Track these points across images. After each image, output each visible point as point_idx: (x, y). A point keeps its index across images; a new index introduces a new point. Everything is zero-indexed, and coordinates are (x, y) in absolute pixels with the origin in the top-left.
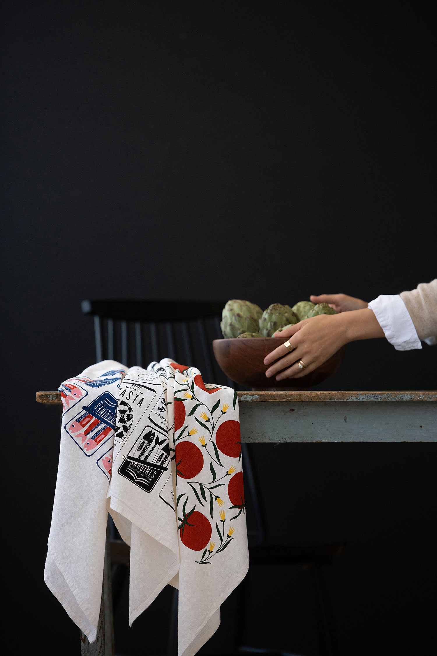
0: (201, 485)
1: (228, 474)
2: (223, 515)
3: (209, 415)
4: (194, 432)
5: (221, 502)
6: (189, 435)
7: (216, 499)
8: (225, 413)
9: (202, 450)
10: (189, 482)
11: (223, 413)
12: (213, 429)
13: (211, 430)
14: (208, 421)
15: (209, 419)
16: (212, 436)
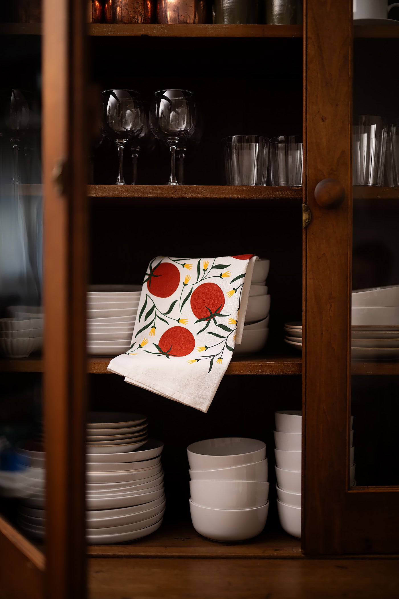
0: (154, 306)
1: (178, 321)
2: (145, 343)
3: (209, 268)
4: (189, 267)
5: (153, 333)
6: (183, 265)
7: (152, 327)
8: (222, 278)
9: (181, 285)
10: (148, 295)
11: (221, 276)
12: (202, 280)
13: (200, 279)
14: (205, 270)
15: (207, 269)
16: (196, 283)
